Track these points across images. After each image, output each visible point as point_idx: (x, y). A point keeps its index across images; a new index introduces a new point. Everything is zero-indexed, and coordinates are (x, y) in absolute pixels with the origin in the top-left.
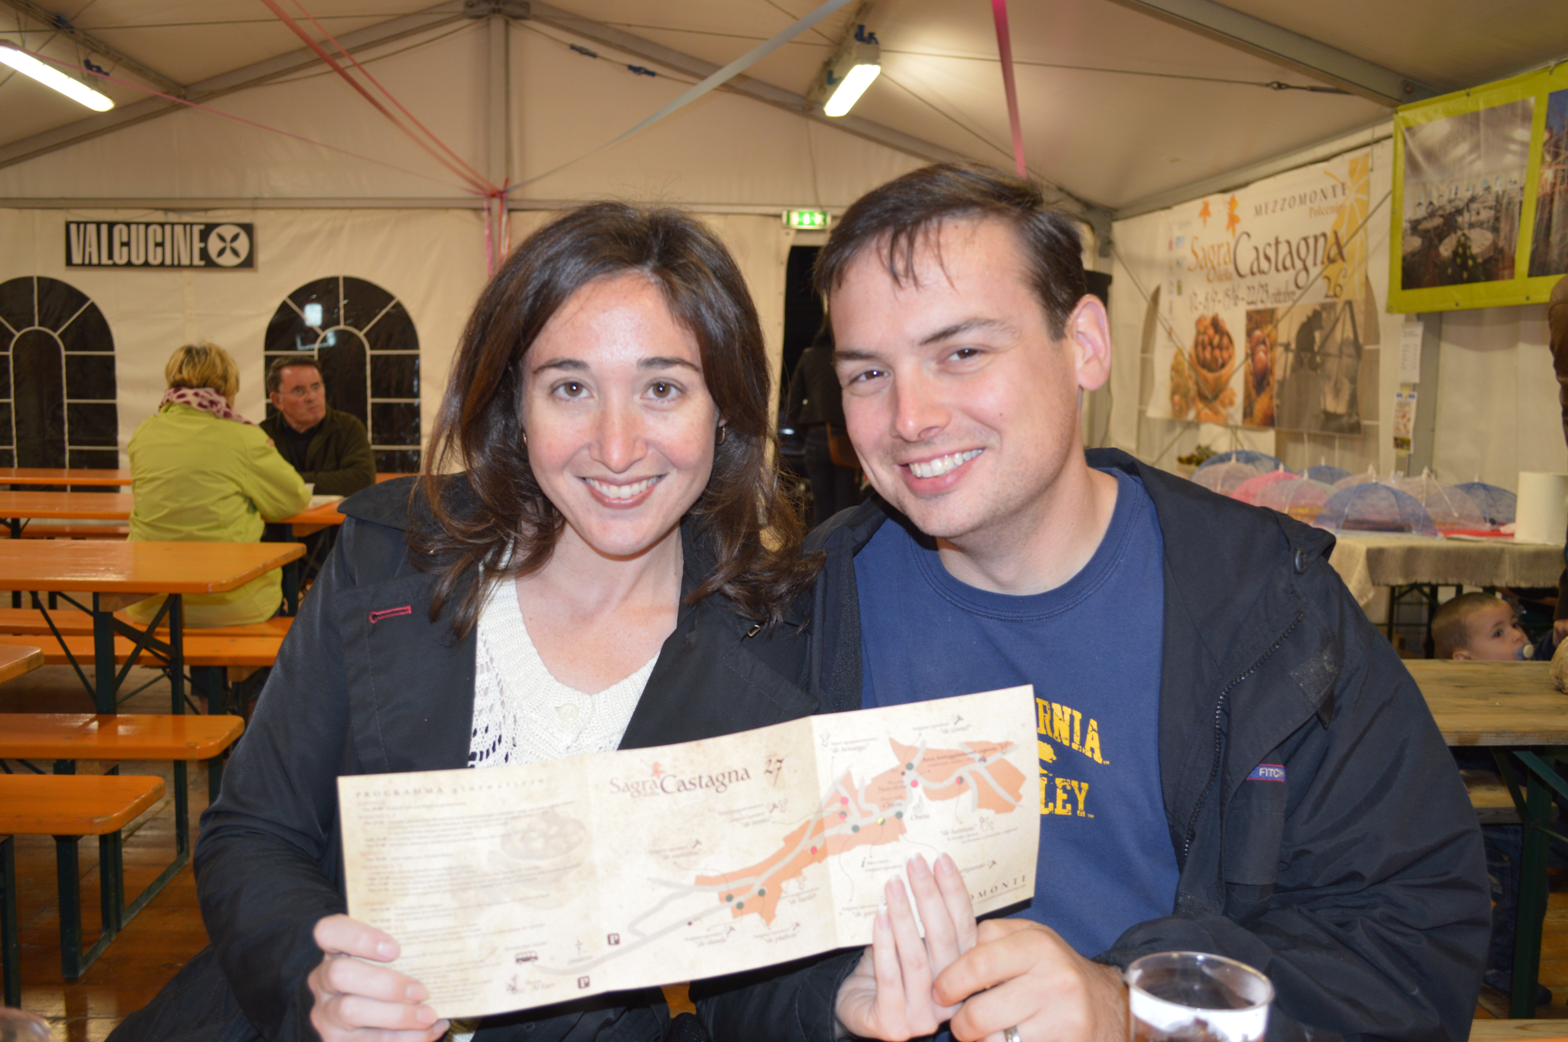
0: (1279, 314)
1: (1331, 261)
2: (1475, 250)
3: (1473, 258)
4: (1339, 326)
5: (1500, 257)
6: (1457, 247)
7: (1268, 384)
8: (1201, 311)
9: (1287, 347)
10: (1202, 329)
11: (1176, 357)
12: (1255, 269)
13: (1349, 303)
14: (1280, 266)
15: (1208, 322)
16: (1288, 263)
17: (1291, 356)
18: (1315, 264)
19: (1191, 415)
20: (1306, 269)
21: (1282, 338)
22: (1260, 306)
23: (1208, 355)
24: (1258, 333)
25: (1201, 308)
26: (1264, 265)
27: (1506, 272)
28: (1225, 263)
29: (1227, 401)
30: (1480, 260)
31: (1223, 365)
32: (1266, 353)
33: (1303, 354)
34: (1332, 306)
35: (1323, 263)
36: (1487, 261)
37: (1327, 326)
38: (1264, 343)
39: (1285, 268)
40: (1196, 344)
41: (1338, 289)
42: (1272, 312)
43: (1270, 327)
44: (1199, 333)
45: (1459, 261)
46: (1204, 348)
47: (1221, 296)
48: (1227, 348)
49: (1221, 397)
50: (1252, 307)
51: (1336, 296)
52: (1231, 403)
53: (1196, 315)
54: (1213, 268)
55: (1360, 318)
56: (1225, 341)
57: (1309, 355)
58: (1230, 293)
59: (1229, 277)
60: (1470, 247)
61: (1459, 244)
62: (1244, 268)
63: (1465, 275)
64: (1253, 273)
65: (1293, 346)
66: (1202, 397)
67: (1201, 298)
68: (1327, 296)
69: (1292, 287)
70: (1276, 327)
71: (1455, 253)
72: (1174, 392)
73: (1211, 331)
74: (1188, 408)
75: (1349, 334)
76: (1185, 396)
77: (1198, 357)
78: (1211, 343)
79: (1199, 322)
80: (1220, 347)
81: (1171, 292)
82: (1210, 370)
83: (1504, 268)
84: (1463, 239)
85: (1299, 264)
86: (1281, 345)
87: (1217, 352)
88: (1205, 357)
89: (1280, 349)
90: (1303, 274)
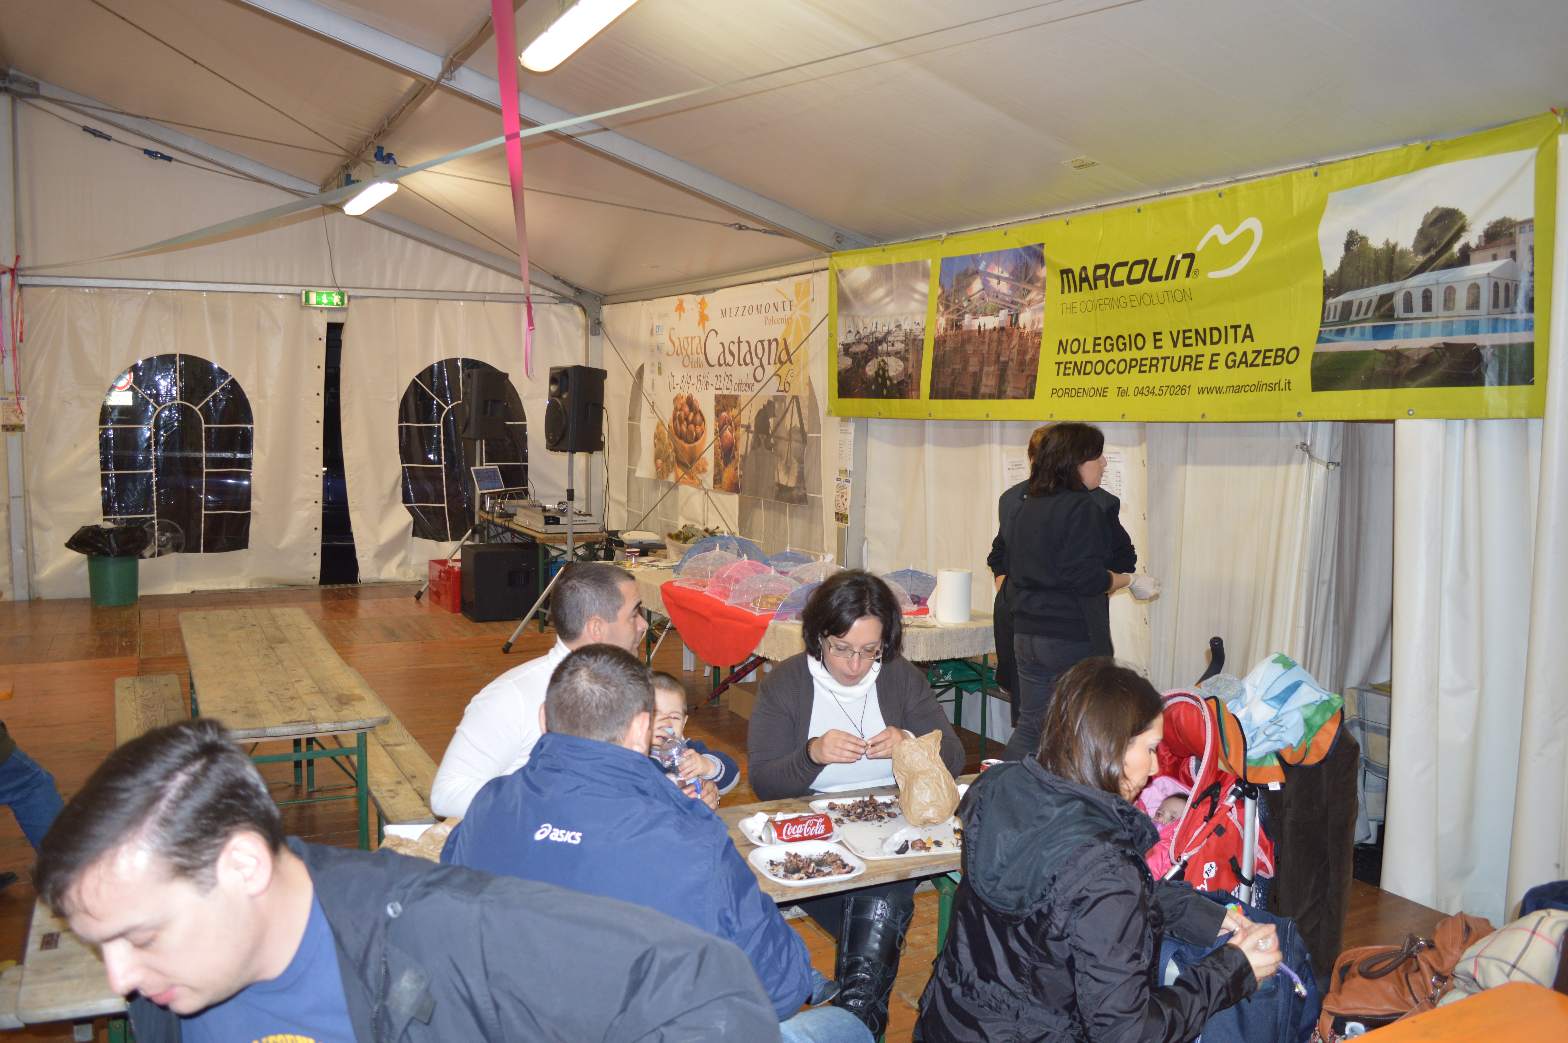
0: (742, 401)
1: (782, 363)
2: (891, 373)
3: (890, 379)
4: (789, 415)
5: (909, 381)
6: (879, 370)
7: (734, 457)
8: (678, 391)
9: (748, 428)
10: (679, 406)
11: (658, 427)
12: (722, 361)
13: (796, 398)
14: (742, 362)
15: (684, 400)
16: (748, 360)
17: (751, 435)
18: (769, 364)
19: (672, 478)
20: (762, 366)
21: (744, 421)
22: (726, 392)
23: (684, 428)
24: (724, 414)
25: (678, 387)
26: (729, 359)
27: (914, 393)
28: (698, 354)
29: (701, 469)
30: (895, 382)
31: (697, 439)
32: (731, 432)
33: (760, 436)
34: (783, 399)
35: (775, 363)
36: (899, 383)
37: (779, 415)
38: (730, 424)
39: (746, 364)
40: (674, 418)
41: (787, 385)
42: (736, 398)
43: (734, 411)
44: (676, 409)
45: (880, 380)
46: (681, 423)
47: (694, 380)
48: (700, 425)
49: (697, 464)
50: (719, 392)
51: (785, 391)
52: (704, 470)
53: (674, 394)
54: (688, 355)
55: (805, 411)
56: (698, 417)
57: (765, 436)
58: (701, 378)
59: (701, 366)
60: (887, 371)
61: (880, 367)
62: (713, 360)
63: (885, 392)
64: (720, 365)
65: (753, 428)
66: (680, 463)
67: (678, 380)
68: (778, 391)
69: (751, 380)
70: (739, 411)
71: (877, 373)
72: (657, 458)
73: (687, 409)
74: (669, 472)
75: (796, 422)
76: (666, 460)
77: (676, 429)
78: (687, 419)
79: (676, 400)
80: (693, 422)
81: (653, 372)
82: (686, 441)
83: (912, 390)
84: (882, 363)
85: (757, 362)
86: (743, 426)
87: (692, 427)
88: (681, 431)
89: (743, 430)
90: (760, 371)
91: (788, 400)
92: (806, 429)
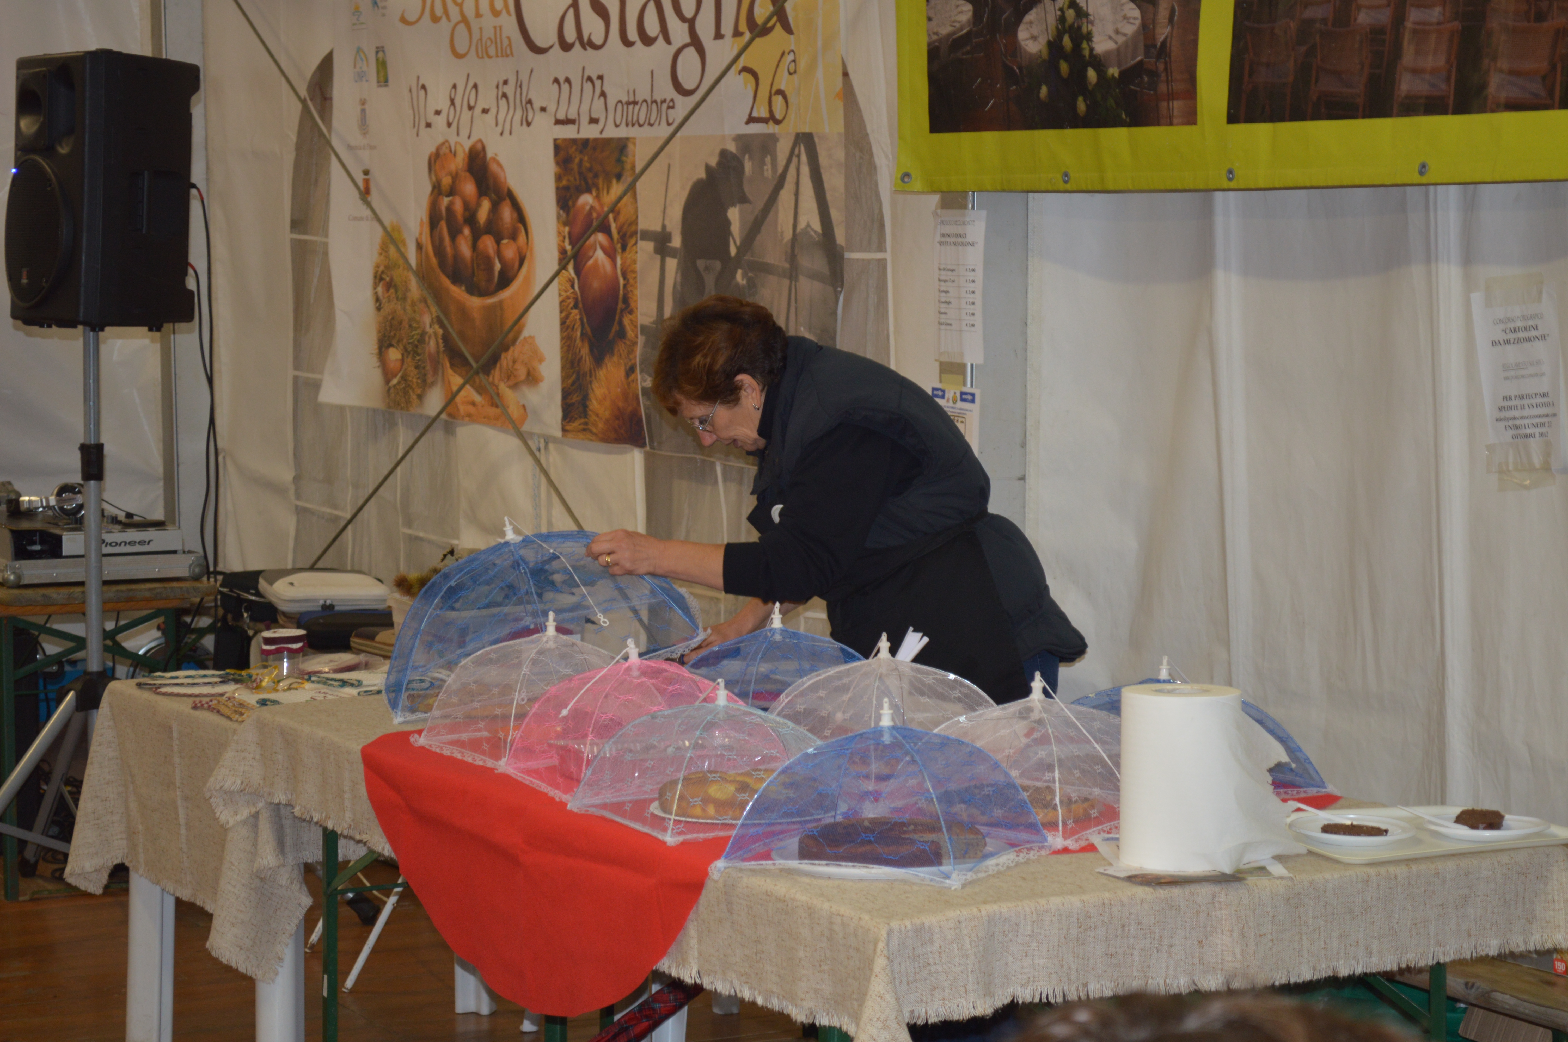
0: (639, 155)
1: (760, 31)
2: (1102, 45)
3: (1098, 63)
4: (786, 195)
5: (1161, 67)
6: (1060, 35)
7: (622, 334)
8: (440, 133)
9: (661, 240)
10: (446, 181)
11: (384, 249)
12: (570, 35)
13: (806, 140)
14: (632, 34)
15: (459, 162)
16: (652, 27)
17: (672, 264)
18: (719, 36)
19: (434, 401)
20: (696, 42)
21: (648, 221)
22: (589, 132)
23: (465, 249)
24: (586, 200)
25: (440, 122)
26: (593, 25)
27: (1177, 104)
28: (496, 13)
29: (522, 373)
30: (1113, 71)
31: (505, 280)
32: (611, 254)
33: (701, 264)
34: (767, 144)
35: (737, 33)
36: (1130, 74)
37: (758, 197)
38: (604, 228)
39: (648, 41)
40: (434, 220)
41: (778, 100)
42: (621, 146)
43: (617, 189)
44: (437, 190)
45: (1064, 67)
46: (454, 233)
47: (487, 98)
48: (514, 237)
49: (506, 360)
50: (568, 132)
51: (772, 119)
52: (532, 378)
53: (428, 143)
54: (464, 20)
55: (835, 181)
56: (507, 213)
57: (718, 265)
58: (509, 90)
59: (506, 52)
60: (1089, 37)
61: (1063, 27)
62: (544, 34)
63: (1081, 106)
64: (566, 47)
65: (676, 242)
66: (456, 358)
67: (439, 99)
68: (751, 120)
69: (666, 90)
70: (631, 188)
71: (1054, 46)
72: (384, 343)
73: (469, 188)
74: (425, 385)
75: (810, 218)
76: (413, 349)
77: (439, 251)
78: (471, 219)
79: (436, 160)
80: (493, 228)
81: (360, 76)
82: (474, 290)
83: (1171, 96)
84: (1070, 14)
85: (679, 32)
86: (647, 235)
87: (488, 243)
88: (457, 256)
89: (646, 248)
90: (690, 58)
91: (783, 148)
92: (840, 238)
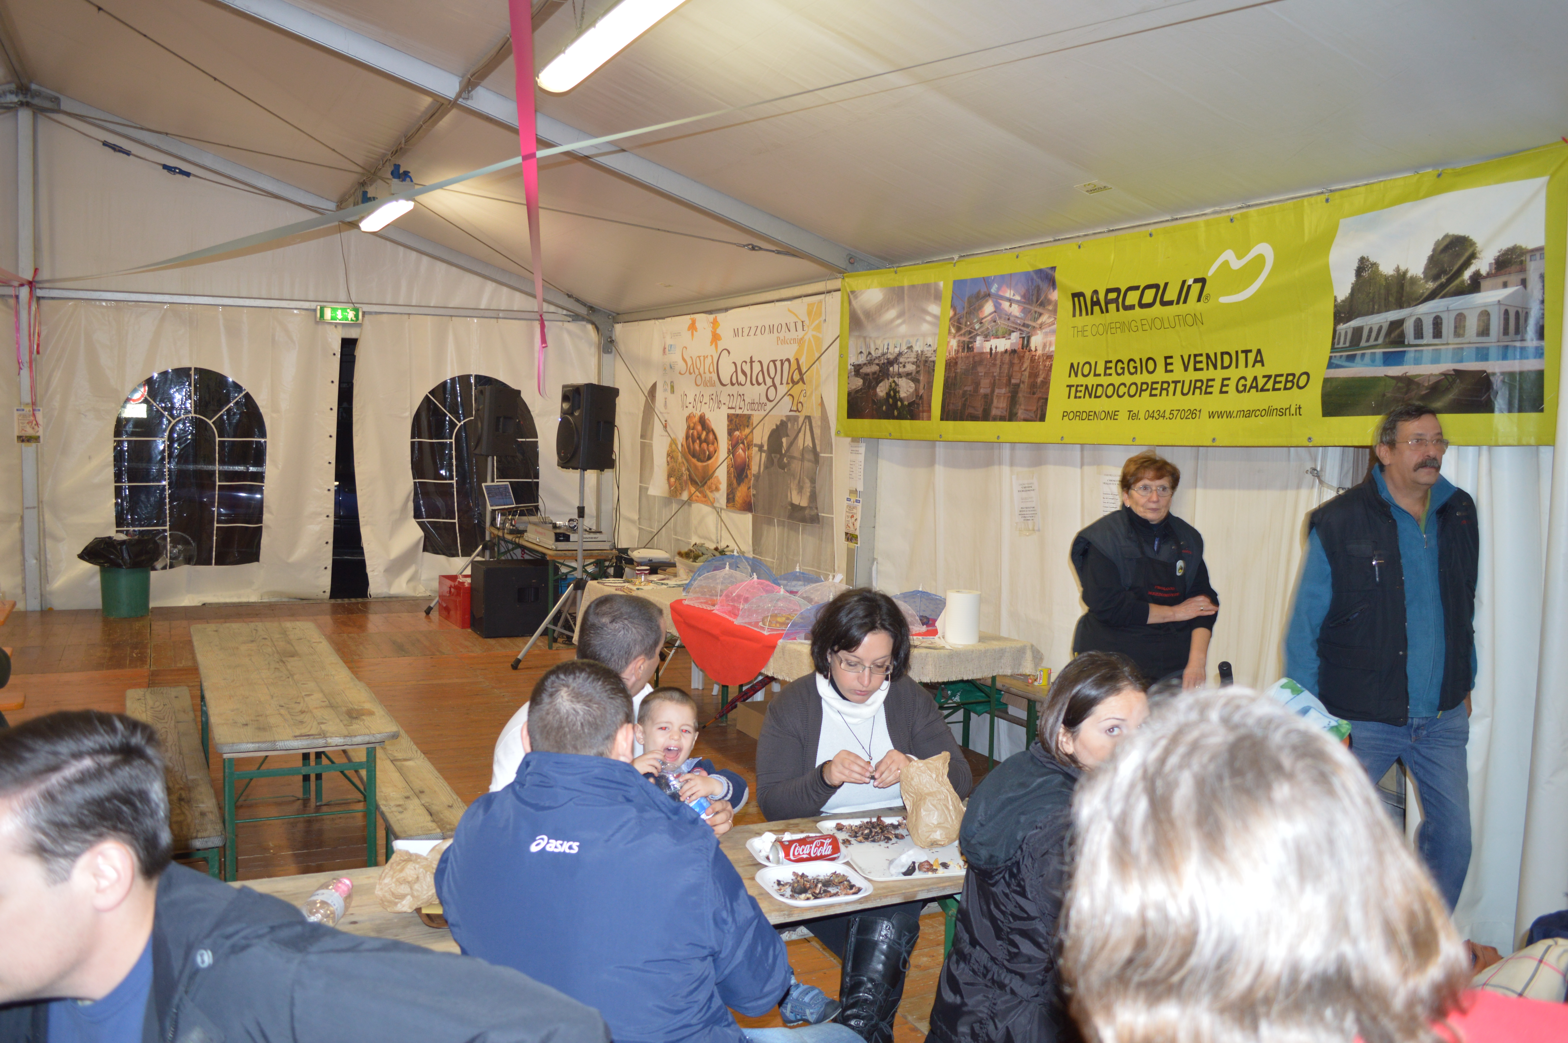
0: (755, 420)
1: (795, 383)
2: (903, 394)
3: (901, 400)
4: (801, 435)
5: (920, 402)
6: (890, 391)
7: (747, 476)
8: (690, 410)
9: (761, 447)
10: (692, 425)
11: (671, 446)
12: (734, 381)
13: (808, 418)
14: (754, 381)
15: (697, 419)
16: (761, 380)
17: (764, 455)
18: (782, 383)
19: (685, 496)
20: (774, 385)
21: (757, 440)
22: (739, 412)
23: (697, 447)
24: (737, 433)
25: (690, 406)
26: (742, 378)
27: (925, 414)
28: (710, 373)
29: (714, 487)
30: (906, 403)
31: (710, 457)
32: (744, 451)
33: (773, 455)
34: (796, 418)
35: (788, 383)
36: (911, 404)
37: (792, 435)
38: (743, 443)
39: (759, 384)
40: (687, 438)
41: (800, 405)
42: (749, 417)
43: (747, 430)
44: (689, 428)
45: (891, 401)
46: (694, 442)
47: (706, 399)
48: (713, 444)
49: (709, 483)
50: (732, 411)
51: (798, 410)
52: (717, 489)
53: (687, 413)
54: (700, 374)
55: (817, 431)
56: (711, 436)
57: (778, 456)
58: (714, 397)
59: (713, 385)
60: (899, 392)
61: (891, 388)
62: (726, 379)
63: (896, 413)
64: (733, 384)
65: (765, 448)
66: (693, 482)
67: (690, 399)
68: (791, 411)
69: (764, 400)
70: (752, 430)
71: (888, 394)
72: (669, 476)
73: (699, 428)
74: (682, 490)
75: (809, 442)
76: (679, 478)
77: (688, 447)
78: (699, 438)
79: (689, 418)
80: (706, 441)
81: (665, 390)
82: (699, 460)
83: (923, 411)
84: (893, 385)
85: (769, 382)
86: (756, 445)
87: (704, 445)
88: (694, 449)
89: (755, 449)
90: (772, 391)
91: (801, 420)
92: (818, 449)
